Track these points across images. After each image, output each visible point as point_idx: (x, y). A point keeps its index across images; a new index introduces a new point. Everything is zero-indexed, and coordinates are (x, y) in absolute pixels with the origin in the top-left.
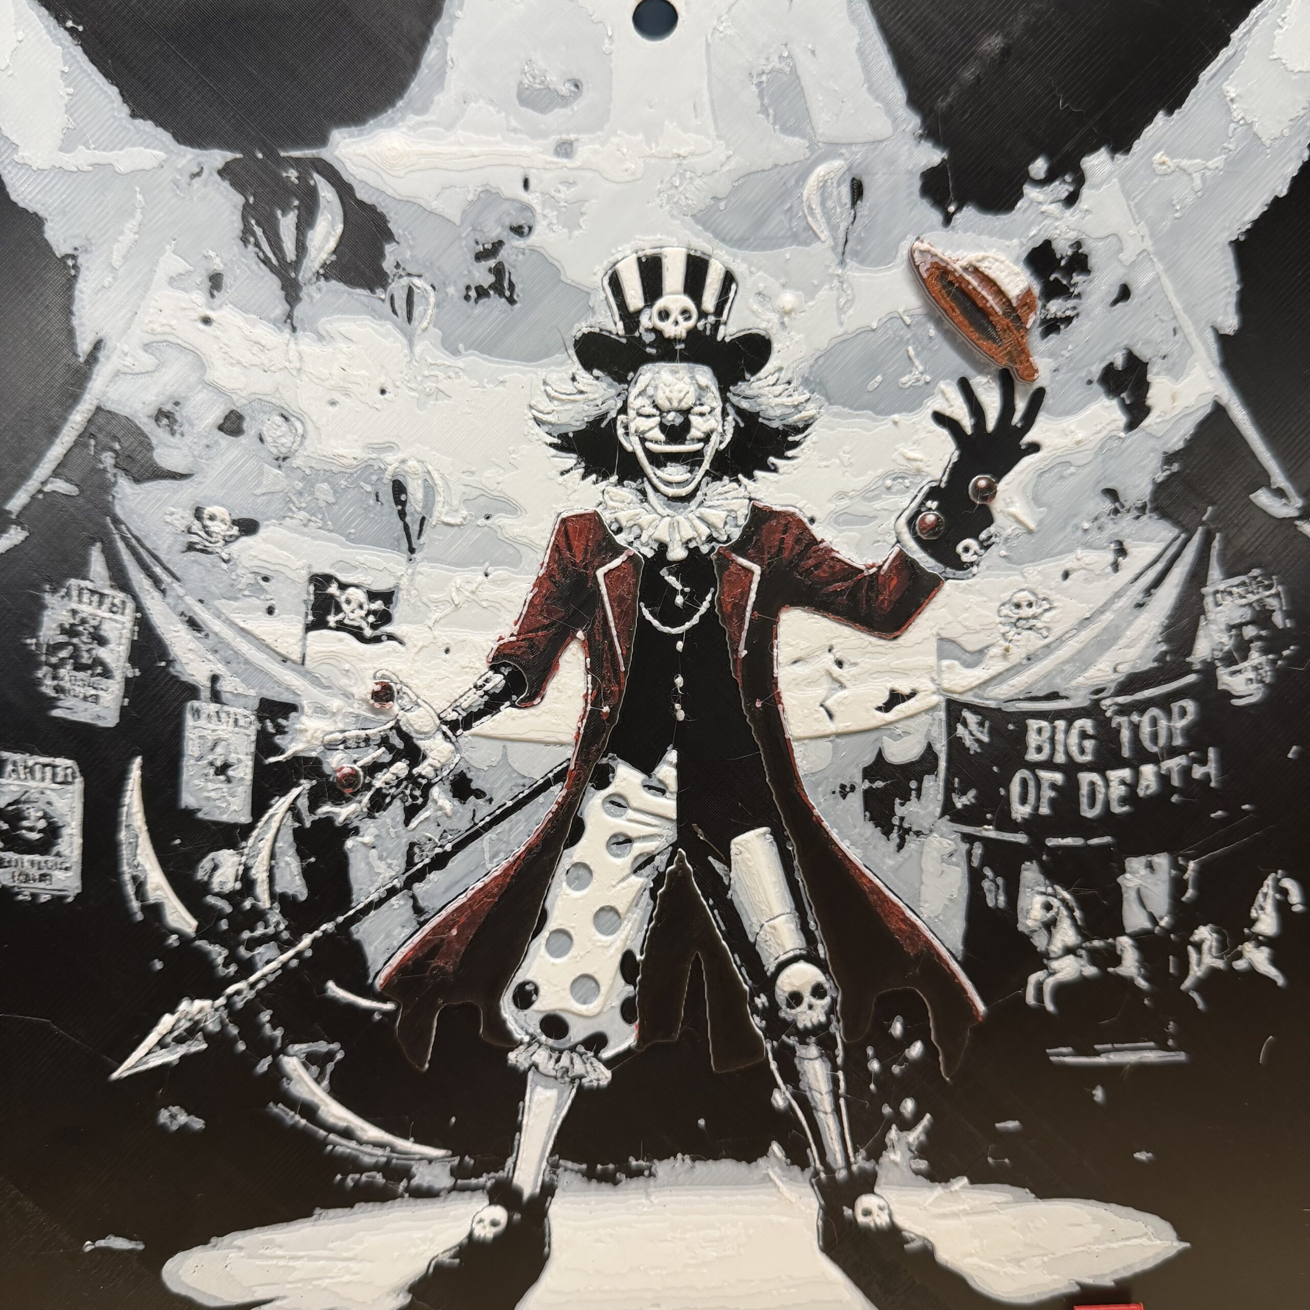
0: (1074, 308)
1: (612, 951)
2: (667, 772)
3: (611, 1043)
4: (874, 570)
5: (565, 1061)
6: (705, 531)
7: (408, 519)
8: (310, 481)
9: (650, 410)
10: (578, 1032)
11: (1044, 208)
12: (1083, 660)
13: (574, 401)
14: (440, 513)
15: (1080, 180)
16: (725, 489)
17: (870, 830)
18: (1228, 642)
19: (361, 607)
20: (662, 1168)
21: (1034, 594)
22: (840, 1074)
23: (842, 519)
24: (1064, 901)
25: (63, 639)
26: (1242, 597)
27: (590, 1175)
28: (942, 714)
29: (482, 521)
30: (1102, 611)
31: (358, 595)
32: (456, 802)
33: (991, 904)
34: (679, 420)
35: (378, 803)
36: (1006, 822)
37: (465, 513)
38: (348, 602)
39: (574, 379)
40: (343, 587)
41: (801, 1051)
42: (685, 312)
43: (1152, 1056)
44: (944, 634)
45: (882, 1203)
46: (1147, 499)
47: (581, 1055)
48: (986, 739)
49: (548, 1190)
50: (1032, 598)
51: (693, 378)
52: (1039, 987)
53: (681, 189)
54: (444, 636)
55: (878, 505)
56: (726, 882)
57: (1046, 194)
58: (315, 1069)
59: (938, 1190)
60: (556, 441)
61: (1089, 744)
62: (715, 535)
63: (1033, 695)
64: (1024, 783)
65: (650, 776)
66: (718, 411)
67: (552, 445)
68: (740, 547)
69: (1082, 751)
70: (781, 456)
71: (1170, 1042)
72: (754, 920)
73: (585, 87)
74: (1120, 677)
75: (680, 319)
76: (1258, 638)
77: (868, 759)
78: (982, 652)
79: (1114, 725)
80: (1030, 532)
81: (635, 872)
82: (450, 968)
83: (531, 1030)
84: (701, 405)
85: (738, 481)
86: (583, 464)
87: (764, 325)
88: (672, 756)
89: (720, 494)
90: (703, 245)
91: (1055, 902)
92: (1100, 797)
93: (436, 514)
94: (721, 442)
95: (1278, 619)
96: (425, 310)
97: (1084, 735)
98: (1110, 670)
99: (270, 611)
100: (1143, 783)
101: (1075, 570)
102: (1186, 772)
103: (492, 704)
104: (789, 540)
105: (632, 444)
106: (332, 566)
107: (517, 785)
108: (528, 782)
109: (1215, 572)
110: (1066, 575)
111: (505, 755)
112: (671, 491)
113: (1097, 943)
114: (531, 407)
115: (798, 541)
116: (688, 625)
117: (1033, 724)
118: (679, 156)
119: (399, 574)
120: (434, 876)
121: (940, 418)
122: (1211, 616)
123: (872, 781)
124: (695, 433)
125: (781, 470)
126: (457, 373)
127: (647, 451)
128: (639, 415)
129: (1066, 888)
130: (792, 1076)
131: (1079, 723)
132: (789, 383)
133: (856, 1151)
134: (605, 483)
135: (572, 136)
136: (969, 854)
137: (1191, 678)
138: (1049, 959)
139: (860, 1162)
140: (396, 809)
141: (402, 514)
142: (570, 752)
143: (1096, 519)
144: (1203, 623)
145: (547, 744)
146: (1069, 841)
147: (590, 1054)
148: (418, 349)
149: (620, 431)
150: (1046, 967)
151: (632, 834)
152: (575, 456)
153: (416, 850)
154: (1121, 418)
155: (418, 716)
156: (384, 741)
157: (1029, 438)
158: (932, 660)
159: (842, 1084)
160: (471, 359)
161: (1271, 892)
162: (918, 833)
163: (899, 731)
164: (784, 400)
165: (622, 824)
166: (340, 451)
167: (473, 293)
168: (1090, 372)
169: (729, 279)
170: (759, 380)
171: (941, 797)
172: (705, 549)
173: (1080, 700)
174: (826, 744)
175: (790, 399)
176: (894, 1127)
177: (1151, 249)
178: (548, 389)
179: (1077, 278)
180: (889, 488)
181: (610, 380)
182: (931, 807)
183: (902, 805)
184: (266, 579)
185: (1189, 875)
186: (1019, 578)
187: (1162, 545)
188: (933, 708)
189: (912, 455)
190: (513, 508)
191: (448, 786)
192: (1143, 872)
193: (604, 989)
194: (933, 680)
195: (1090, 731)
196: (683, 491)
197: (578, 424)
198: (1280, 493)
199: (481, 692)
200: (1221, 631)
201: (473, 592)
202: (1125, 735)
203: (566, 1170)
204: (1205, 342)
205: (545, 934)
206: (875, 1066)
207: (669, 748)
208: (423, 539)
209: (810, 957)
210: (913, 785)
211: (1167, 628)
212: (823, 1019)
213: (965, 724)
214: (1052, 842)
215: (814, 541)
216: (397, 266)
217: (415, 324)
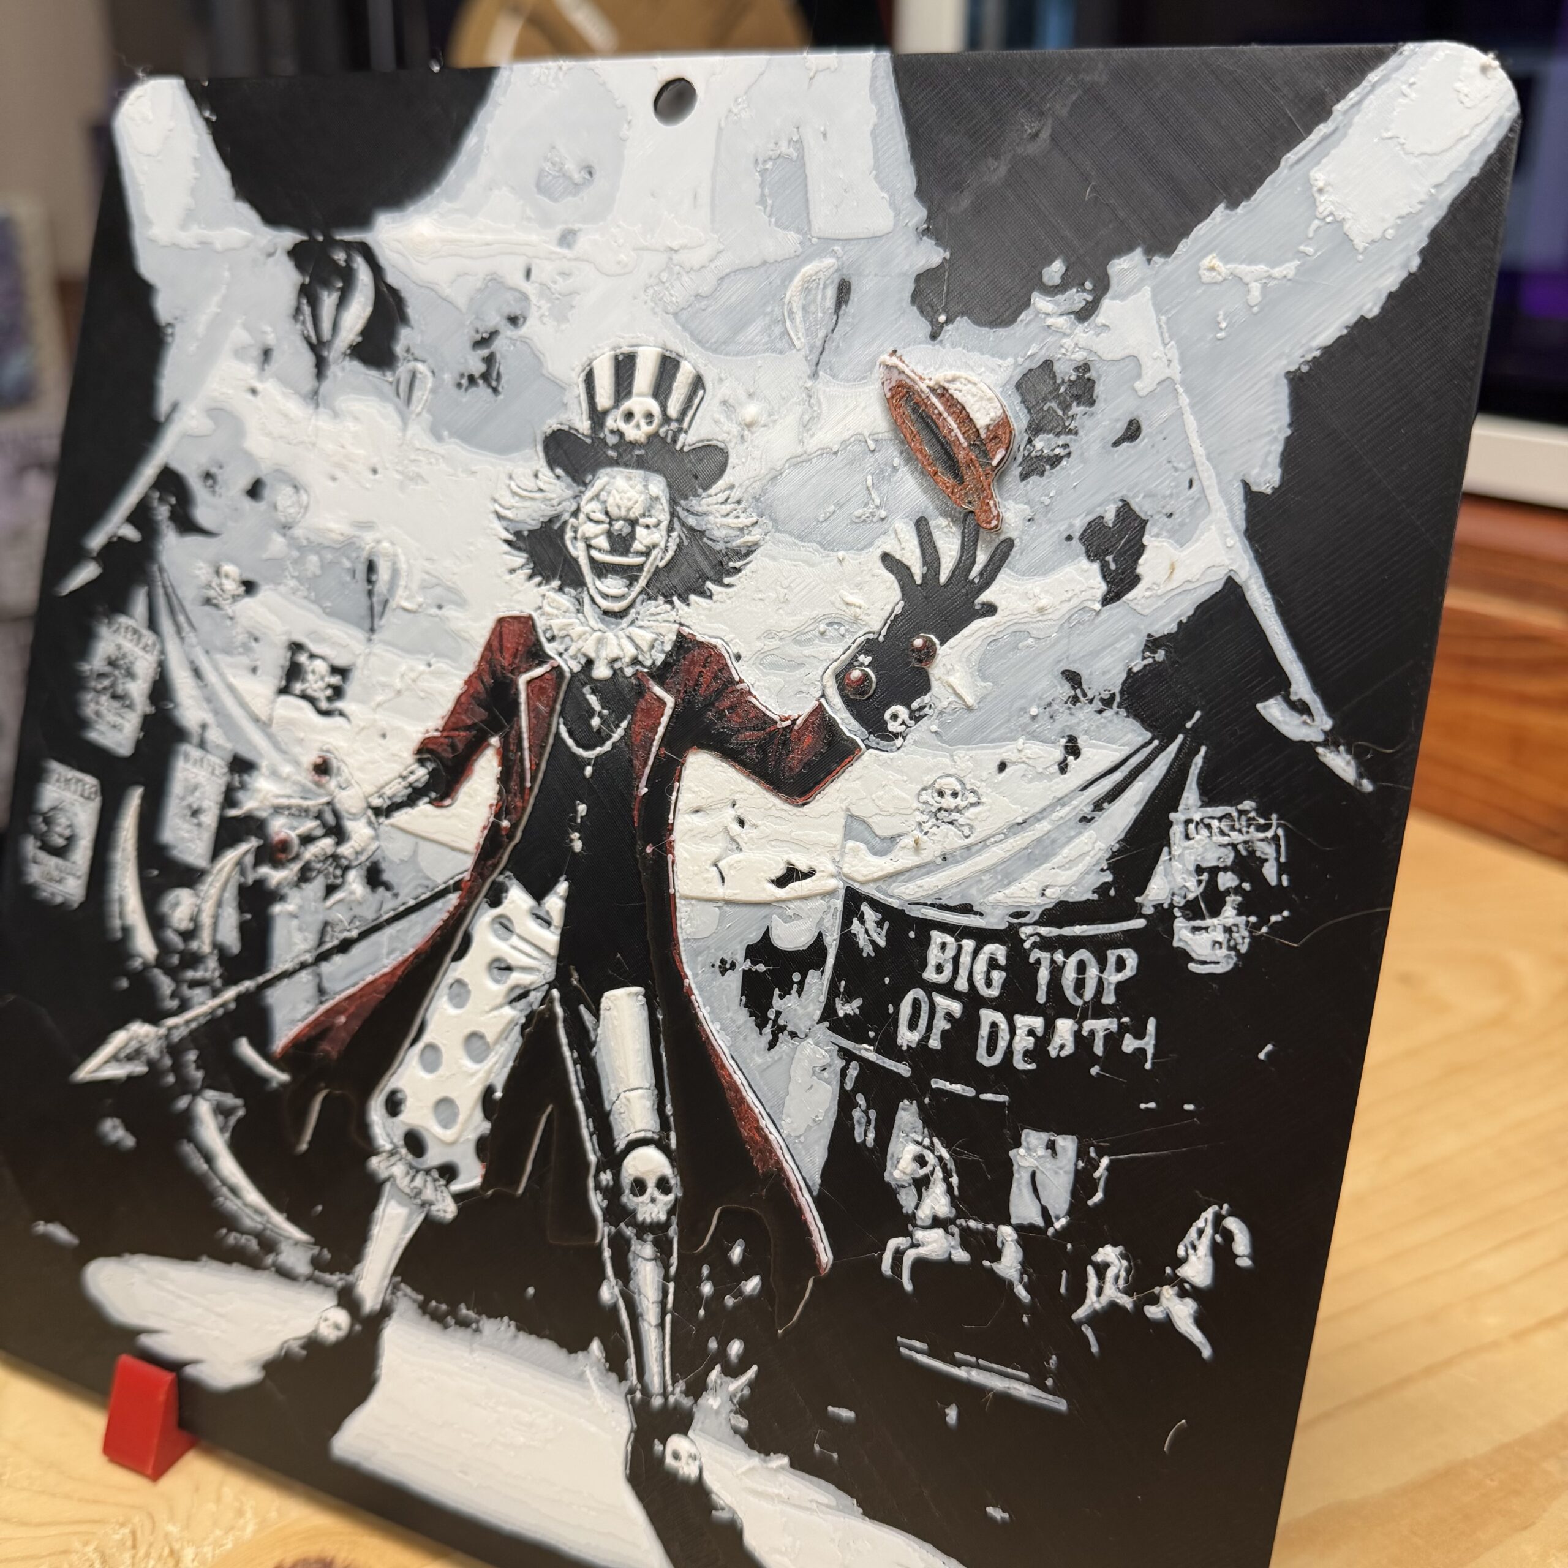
0: (1066, 446)
1: (474, 1080)
2: (555, 903)
3: (462, 1176)
5: (419, 1181)
6: (631, 651)
7: (375, 599)
8: (303, 549)
9: (601, 516)
10: (434, 1157)
11: (1053, 320)
12: (1006, 873)
13: (532, 499)
14: (401, 599)
15: (1103, 287)
16: (658, 610)
17: (743, 1017)
18: (1194, 889)
19: (322, 678)
20: (488, 1326)
21: (962, 783)
22: (671, 1286)
23: (767, 661)
24: (940, 1158)
25: (107, 669)
26: (1222, 833)
27: (423, 1308)
28: (839, 903)
29: (434, 611)
30: (1038, 817)
31: (320, 666)
32: (368, 889)
33: (858, 1140)
34: (627, 530)
35: (306, 875)
36: (888, 1046)
37: (420, 599)
38: (313, 672)
39: (536, 476)
40: (312, 656)
41: (636, 1246)
42: (649, 416)
43: (1024, 1391)
44: (855, 811)
46: (1117, 690)
47: (435, 1180)
48: (882, 943)
49: (385, 1312)
50: (958, 788)
51: (646, 487)
52: (899, 1255)
53: (667, 285)
54: (383, 720)
55: (807, 651)
56: (593, 1038)
57: (1057, 304)
58: (220, 1119)
59: (755, 1460)
60: (511, 537)
61: (998, 976)
62: (640, 658)
63: (943, 902)
64: (916, 1004)
65: (539, 904)
66: (664, 525)
67: (509, 542)
68: (661, 674)
69: (989, 983)
70: (719, 582)
71: (1049, 1382)
72: (613, 1086)
73: (596, 176)
74: (1049, 902)
75: (643, 422)
76: (1238, 890)
77: (754, 937)
78: (893, 839)
79: (1032, 960)
80: (969, 709)
81: (511, 1002)
82: (334, 1054)
83: (395, 1140)
84: (650, 516)
85: (671, 603)
86: (532, 565)
87: (724, 437)
88: (562, 887)
89: (652, 615)
90: (677, 345)
91: (931, 1158)
92: (1002, 1044)
93: (397, 598)
94: (662, 559)
95: (1270, 872)
96: (421, 394)
97: (993, 964)
98: (1037, 894)
99: (254, 670)
100: (1057, 1041)
101: (1014, 763)
102: (1113, 1040)
103: (412, 798)
104: (708, 674)
105: (578, 551)
106: (308, 636)
107: (420, 885)
108: (431, 885)
109: (1191, 795)
110: (1002, 767)
111: (415, 853)
112: (605, 604)
113: (972, 1224)
114: (495, 501)
116: (599, 750)
117: (937, 937)
118: (671, 249)
119: (358, 652)
120: (338, 959)
122: (1176, 851)
123: (754, 963)
125: (714, 598)
126: (437, 460)
127: (592, 560)
128: (590, 520)
129: (947, 1147)
131: (989, 949)
132: (739, 502)
134: (547, 587)
135: (576, 226)
136: (844, 1073)
137: (1139, 923)
138: (915, 1226)
139: (678, 1395)
140: (319, 884)
141: (370, 593)
143: (1050, 705)
144: (1164, 856)
145: (453, 849)
146: (958, 1088)
147: (443, 1182)
148: (409, 433)
149: (569, 534)
150: (910, 1235)
151: (511, 962)
152: (525, 555)
153: (329, 929)
154: (1101, 587)
155: (349, 796)
156: (320, 815)
157: (986, 597)
158: (836, 837)
160: (453, 447)
161: (1210, 1231)
162: (793, 1035)
163: (790, 912)
164: (729, 520)
165: (506, 949)
166: (332, 525)
167: (465, 382)
168: (1071, 526)
170: (710, 496)
171: (823, 998)
173: (995, 921)
174: (713, 909)
175: (736, 521)
176: (718, 1367)
177: (1177, 377)
178: (513, 485)
179: (1076, 409)
180: (823, 634)
181: (569, 480)
182: (811, 1008)
183: (781, 997)
184: (256, 640)
185: (1100, 1172)
186: (948, 761)
187: (1127, 751)
188: (832, 893)
189: (850, 599)
190: (462, 603)
191: (363, 872)
192: (1041, 1151)
194: (834, 860)
195: (1002, 961)
196: (616, 606)
197: (533, 523)
198: (1301, 708)
199: (404, 783)
200: (1188, 872)
201: (414, 681)
202: (1043, 976)
203: (405, 1295)
204: (1228, 502)
205: (420, 1045)
206: (707, 1289)
207: (562, 879)
208: (383, 622)
210: (796, 977)
211: (1114, 854)
212: (663, 1217)
213: (862, 922)
214: (937, 1083)
216: (408, 351)
217: (412, 407)
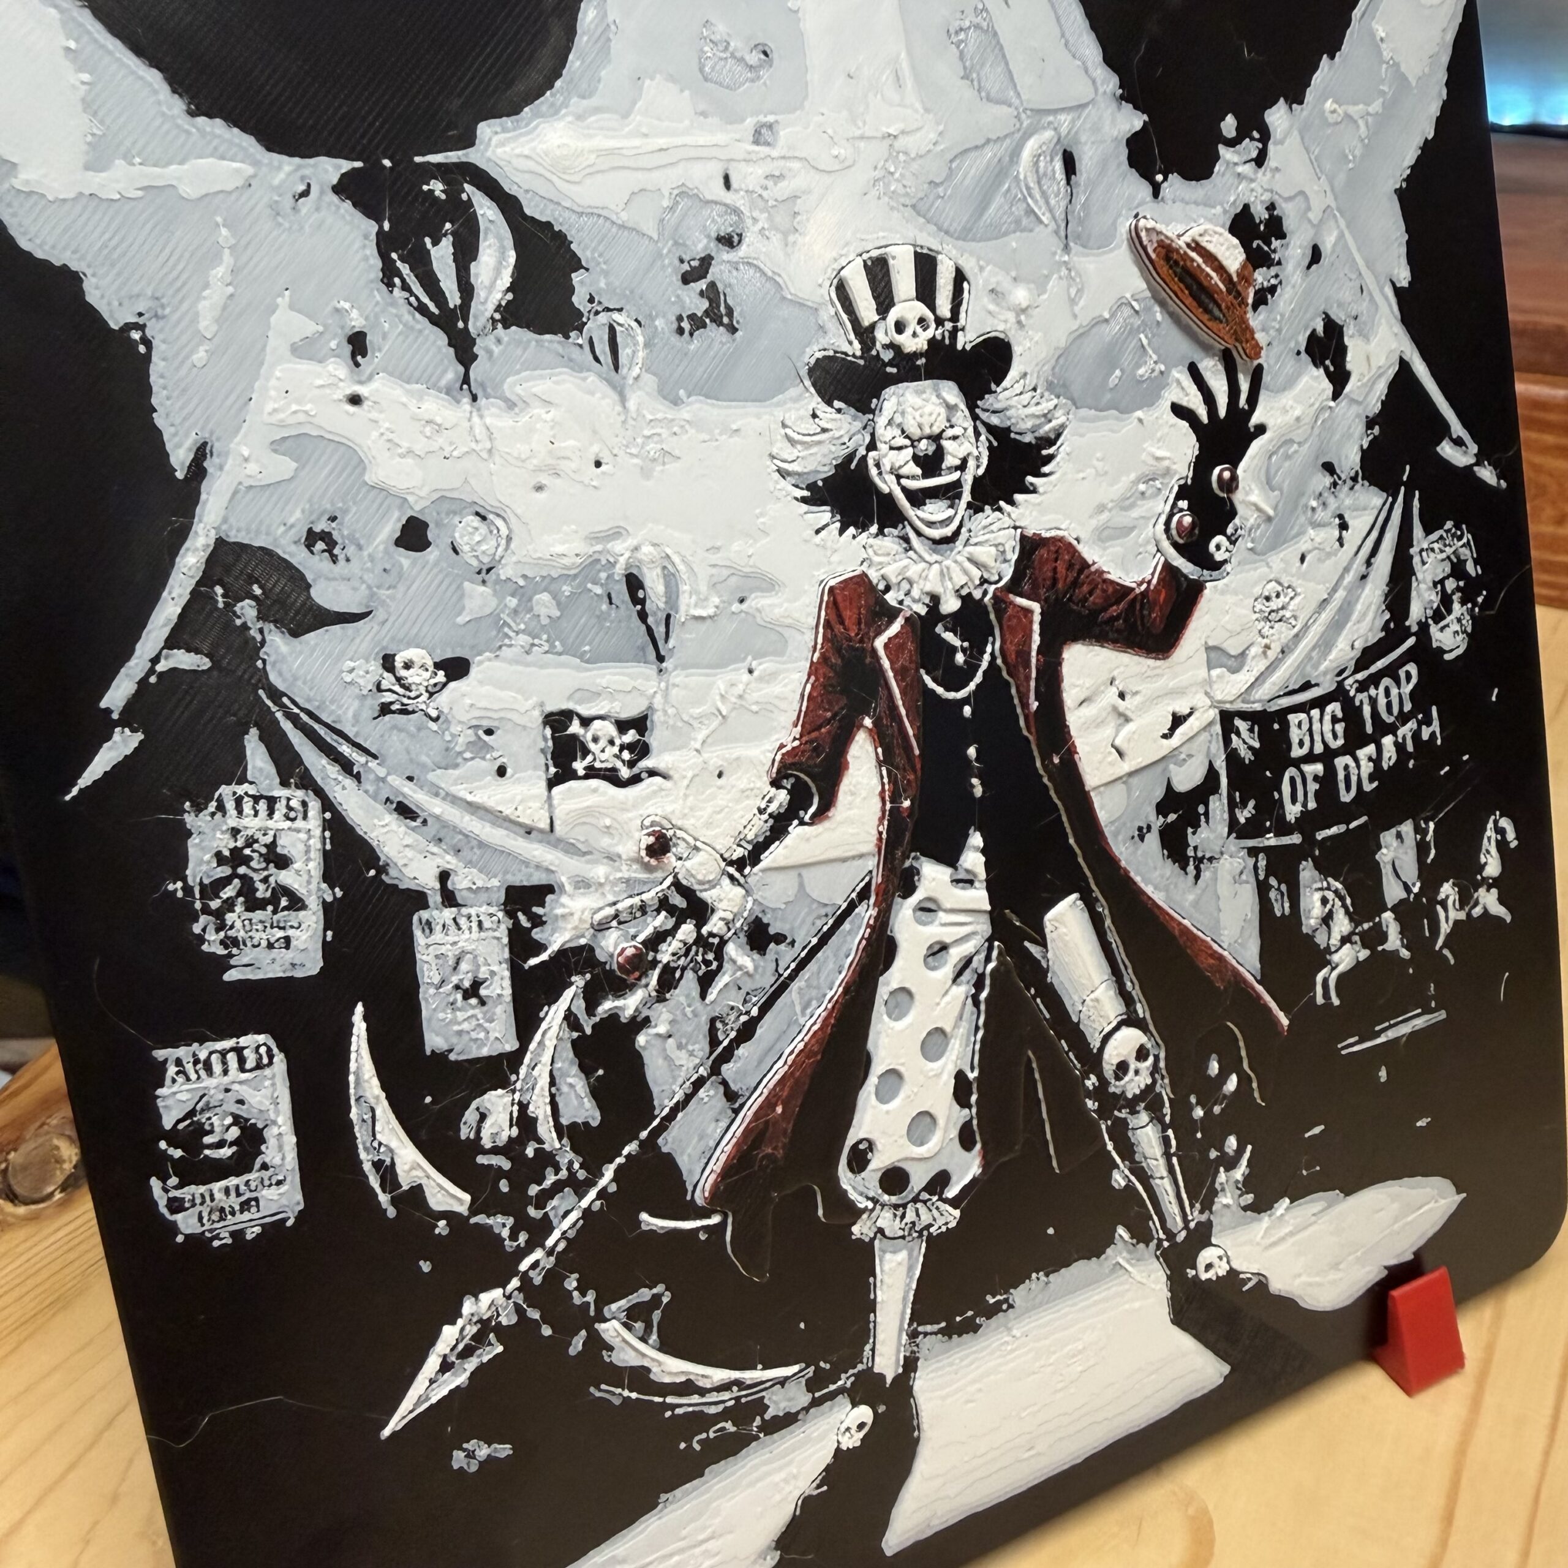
0: (1277, 276)
2: (973, 859)
3: (954, 1179)
4: (1144, 586)
5: (910, 1216)
6: (976, 574)
7: (650, 620)
8: (524, 592)
9: (901, 441)
10: (919, 1179)
11: (1240, 169)
12: (1325, 644)
13: (819, 443)
14: (687, 607)
15: (1265, 137)
16: (989, 520)
17: (1170, 868)
18: (1435, 598)
19: (612, 742)
20: (1018, 1295)
21: (1280, 584)
22: (1170, 1132)
23: (1105, 535)
24: (1336, 892)
25: (223, 871)
26: (1442, 551)
27: (948, 1332)
28: (1218, 728)
29: (736, 607)
30: (1334, 590)
31: (607, 729)
32: (756, 956)
33: (1278, 914)
34: (932, 449)
35: (668, 981)
36: (1282, 828)
37: (716, 600)
38: (595, 740)
39: (814, 416)
40: (586, 722)
41: (1133, 1122)
42: (921, 321)
43: (1420, 1023)
44: (1211, 643)
45: (1221, 1252)
46: (1358, 468)
47: (925, 1202)
48: (1257, 745)
49: (910, 1364)
50: (1280, 589)
51: (939, 396)
52: (1325, 983)
53: (897, 175)
54: (715, 757)
55: (1135, 513)
56: (1045, 965)
57: (1238, 153)
58: (639, 1326)
59: (1266, 1220)
60: (806, 493)
61: (1340, 728)
62: (986, 576)
63: (1290, 688)
64: (1292, 780)
65: (956, 869)
66: (971, 430)
67: (804, 500)
68: (1015, 585)
69: (1335, 736)
70: (1038, 474)
71: (1433, 1004)
72: (1076, 998)
73: (774, 54)
74: (1357, 653)
75: (919, 330)
76: (1458, 589)
77: (1159, 793)
78: (1243, 654)
79: (1357, 703)
80: (1269, 519)
81: (954, 981)
82: (780, 1153)
83: (871, 1194)
84: (952, 426)
85: (1000, 509)
86: (838, 517)
87: (1001, 327)
88: (976, 839)
89: (985, 527)
90: (927, 240)
91: (1330, 895)
92: (1354, 779)
93: (683, 608)
94: (978, 467)
95: (1470, 568)
96: (633, 351)
97: (1335, 720)
98: (1349, 648)
99: (501, 772)
100: (1386, 755)
101: (1310, 552)
102: (1416, 735)
103: (779, 827)
104: (1061, 567)
105: (887, 485)
106: (570, 698)
107: (819, 917)
108: (830, 910)
109: (1418, 531)
110: (1303, 559)
111: (801, 886)
112: (936, 533)
113: (1366, 926)
114: (773, 457)
115: (1070, 566)
117: (1294, 719)
118: (889, 136)
119: (652, 691)
120: (742, 1051)
121: (1179, 411)
122: (1420, 575)
123: (1165, 816)
124: (950, 461)
125: (1041, 490)
126: (682, 427)
129: (1336, 880)
130: (1127, 1149)
131: (1329, 709)
132: (1035, 389)
133: (1192, 1206)
135: (769, 119)
136: (1256, 868)
137: (1411, 641)
138: (1331, 953)
139: (1196, 1216)
140: (689, 983)
141: (643, 616)
142: (871, 863)
143: (1320, 494)
144: (1414, 584)
145: (844, 860)
146: (1334, 830)
147: (935, 1198)
148: (632, 404)
150: (1329, 963)
152: (828, 508)
153: (719, 1025)
154: (1328, 387)
156: (664, 904)
157: (1255, 420)
158: (1203, 672)
159: (1174, 1143)
160: (696, 408)
161: (1494, 835)
162: (1211, 859)
163: (1183, 756)
164: (1032, 410)
165: (935, 931)
166: (559, 549)
167: (686, 325)
168: (1297, 343)
169: (960, 278)
170: (1006, 389)
171: (1226, 816)
172: (977, 594)
173: (1327, 686)
174: (1120, 787)
175: (1039, 407)
176: (1222, 1169)
177: (1333, 205)
179: (1276, 243)
180: (1143, 493)
181: (852, 411)
182: (1219, 828)
183: (1194, 833)
184: (489, 732)
185: (1430, 837)
186: (1266, 569)
187: (1376, 512)
188: (1211, 724)
189: (1160, 453)
190: (769, 585)
191: (743, 939)
192: (1395, 843)
193: (941, 1122)
194: (1207, 694)
195: (1340, 715)
196: (948, 531)
197: (826, 469)
198: (1459, 442)
199: (765, 817)
200: (1429, 589)
201: (740, 697)
202: (1367, 710)
203: (926, 1334)
204: (1386, 298)
206: (1199, 1113)
208: (672, 643)
209: (1130, 1020)
210: (1201, 809)
211: (1387, 596)
212: (1149, 1081)
213: (1238, 734)
214: (1320, 835)
215: (1085, 565)
216: (591, 300)
217: (623, 371)
